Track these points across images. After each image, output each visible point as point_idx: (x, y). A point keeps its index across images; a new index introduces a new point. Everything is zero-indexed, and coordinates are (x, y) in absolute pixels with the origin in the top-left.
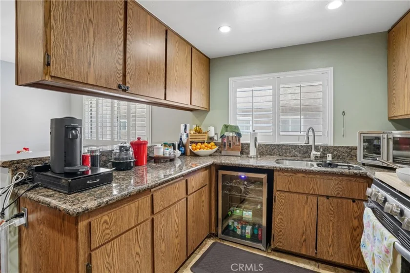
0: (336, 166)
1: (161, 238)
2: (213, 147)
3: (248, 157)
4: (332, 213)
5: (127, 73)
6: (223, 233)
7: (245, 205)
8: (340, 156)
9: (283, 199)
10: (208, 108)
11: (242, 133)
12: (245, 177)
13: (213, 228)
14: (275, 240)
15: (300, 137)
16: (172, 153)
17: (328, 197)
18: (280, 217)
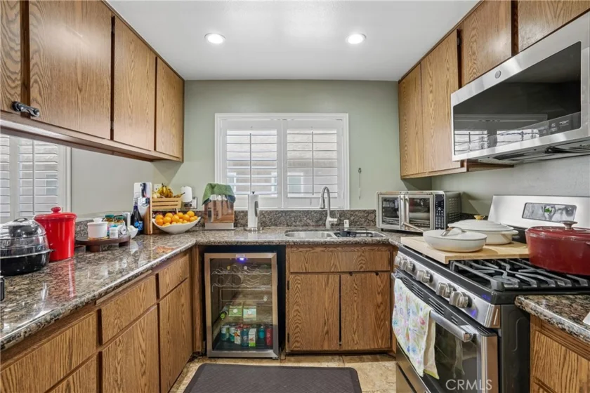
0: (355, 234)
1: (116, 385)
2: (192, 218)
3: (245, 230)
4: (356, 291)
5: (32, 81)
6: (214, 348)
7: (240, 300)
8: (357, 222)
9: (299, 284)
10: (180, 156)
11: (235, 196)
12: (245, 259)
13: (198, 343)
14: (290, 340)
15: (313, 200)
16: (124, 233)
17: (351, 273)
18: (296, 307)
